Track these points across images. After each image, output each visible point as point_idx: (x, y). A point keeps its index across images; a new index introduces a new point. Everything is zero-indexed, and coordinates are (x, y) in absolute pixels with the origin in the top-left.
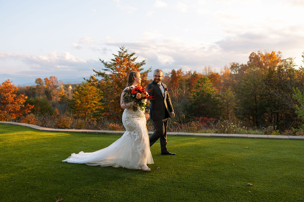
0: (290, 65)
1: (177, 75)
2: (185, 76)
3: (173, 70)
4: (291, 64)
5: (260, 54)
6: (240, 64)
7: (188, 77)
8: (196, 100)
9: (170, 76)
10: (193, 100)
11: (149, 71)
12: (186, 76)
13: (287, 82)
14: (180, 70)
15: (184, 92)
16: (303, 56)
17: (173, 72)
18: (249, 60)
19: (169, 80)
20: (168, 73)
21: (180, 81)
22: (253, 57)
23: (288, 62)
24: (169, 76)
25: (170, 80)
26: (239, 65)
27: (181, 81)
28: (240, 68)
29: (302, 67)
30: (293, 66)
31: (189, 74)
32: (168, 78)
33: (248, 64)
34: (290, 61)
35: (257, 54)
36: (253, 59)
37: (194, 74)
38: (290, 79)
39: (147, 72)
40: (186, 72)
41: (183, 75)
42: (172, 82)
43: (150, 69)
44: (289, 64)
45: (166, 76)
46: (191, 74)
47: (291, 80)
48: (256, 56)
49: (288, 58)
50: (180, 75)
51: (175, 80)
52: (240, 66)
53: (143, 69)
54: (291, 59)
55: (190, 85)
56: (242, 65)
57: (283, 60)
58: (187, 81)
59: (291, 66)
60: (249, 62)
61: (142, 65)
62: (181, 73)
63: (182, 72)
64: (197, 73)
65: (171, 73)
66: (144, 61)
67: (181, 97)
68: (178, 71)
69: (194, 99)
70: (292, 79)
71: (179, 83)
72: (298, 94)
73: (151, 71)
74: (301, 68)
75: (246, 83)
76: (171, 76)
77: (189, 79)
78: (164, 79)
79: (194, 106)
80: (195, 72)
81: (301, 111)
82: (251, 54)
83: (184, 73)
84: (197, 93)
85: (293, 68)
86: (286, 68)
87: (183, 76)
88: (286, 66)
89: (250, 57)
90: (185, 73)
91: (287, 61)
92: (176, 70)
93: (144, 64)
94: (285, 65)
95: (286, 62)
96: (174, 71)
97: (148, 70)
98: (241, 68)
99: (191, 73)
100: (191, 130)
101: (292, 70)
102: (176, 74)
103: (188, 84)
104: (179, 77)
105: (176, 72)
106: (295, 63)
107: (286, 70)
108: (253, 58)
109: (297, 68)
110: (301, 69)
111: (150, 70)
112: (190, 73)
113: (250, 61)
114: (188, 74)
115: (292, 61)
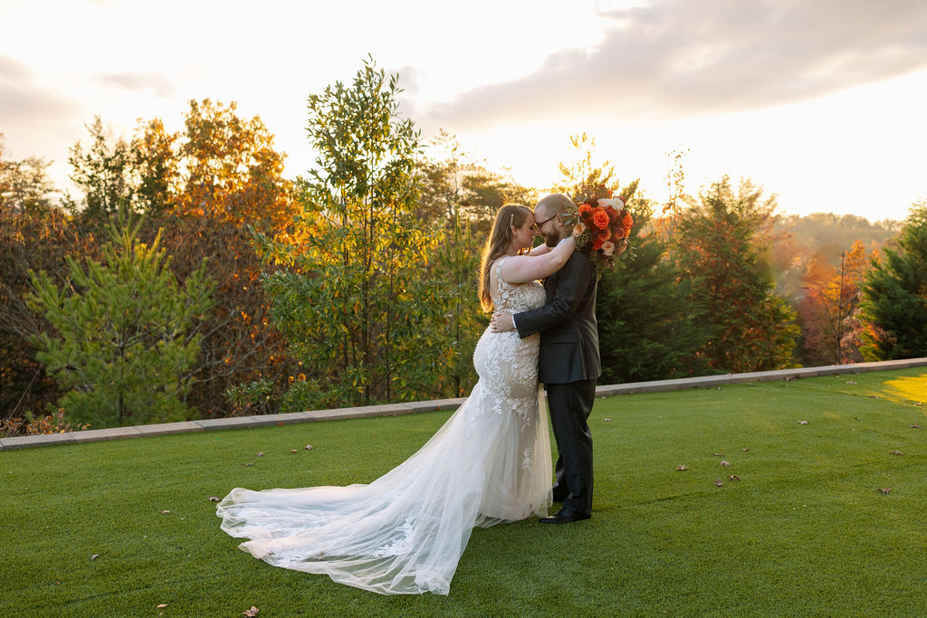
0: (35, 187)
4: (38, 185)
13: (13, 249)
16: (71, 160)
29: (69, 197)
30: (45, 192)
34: (35, 171)
38: (23, 239)
44: (29, 181)
47: (29, 244)
49: (27, 158)
54: (36, 164)
57: (10, 164)
59: (37, 190)
70: (33, 239)
72: (47, 294)
74: (66, 202)
81: (57, 353)
85: (44, 197)
86: (18, 196)
88: (19, 187)
91: (22, 169)
95: (19, 173)
101: (38, 209)
106: (52, 182)
107: (21, 204)
109: (54, 200)
110: (65, 205)
115: (42, 172)
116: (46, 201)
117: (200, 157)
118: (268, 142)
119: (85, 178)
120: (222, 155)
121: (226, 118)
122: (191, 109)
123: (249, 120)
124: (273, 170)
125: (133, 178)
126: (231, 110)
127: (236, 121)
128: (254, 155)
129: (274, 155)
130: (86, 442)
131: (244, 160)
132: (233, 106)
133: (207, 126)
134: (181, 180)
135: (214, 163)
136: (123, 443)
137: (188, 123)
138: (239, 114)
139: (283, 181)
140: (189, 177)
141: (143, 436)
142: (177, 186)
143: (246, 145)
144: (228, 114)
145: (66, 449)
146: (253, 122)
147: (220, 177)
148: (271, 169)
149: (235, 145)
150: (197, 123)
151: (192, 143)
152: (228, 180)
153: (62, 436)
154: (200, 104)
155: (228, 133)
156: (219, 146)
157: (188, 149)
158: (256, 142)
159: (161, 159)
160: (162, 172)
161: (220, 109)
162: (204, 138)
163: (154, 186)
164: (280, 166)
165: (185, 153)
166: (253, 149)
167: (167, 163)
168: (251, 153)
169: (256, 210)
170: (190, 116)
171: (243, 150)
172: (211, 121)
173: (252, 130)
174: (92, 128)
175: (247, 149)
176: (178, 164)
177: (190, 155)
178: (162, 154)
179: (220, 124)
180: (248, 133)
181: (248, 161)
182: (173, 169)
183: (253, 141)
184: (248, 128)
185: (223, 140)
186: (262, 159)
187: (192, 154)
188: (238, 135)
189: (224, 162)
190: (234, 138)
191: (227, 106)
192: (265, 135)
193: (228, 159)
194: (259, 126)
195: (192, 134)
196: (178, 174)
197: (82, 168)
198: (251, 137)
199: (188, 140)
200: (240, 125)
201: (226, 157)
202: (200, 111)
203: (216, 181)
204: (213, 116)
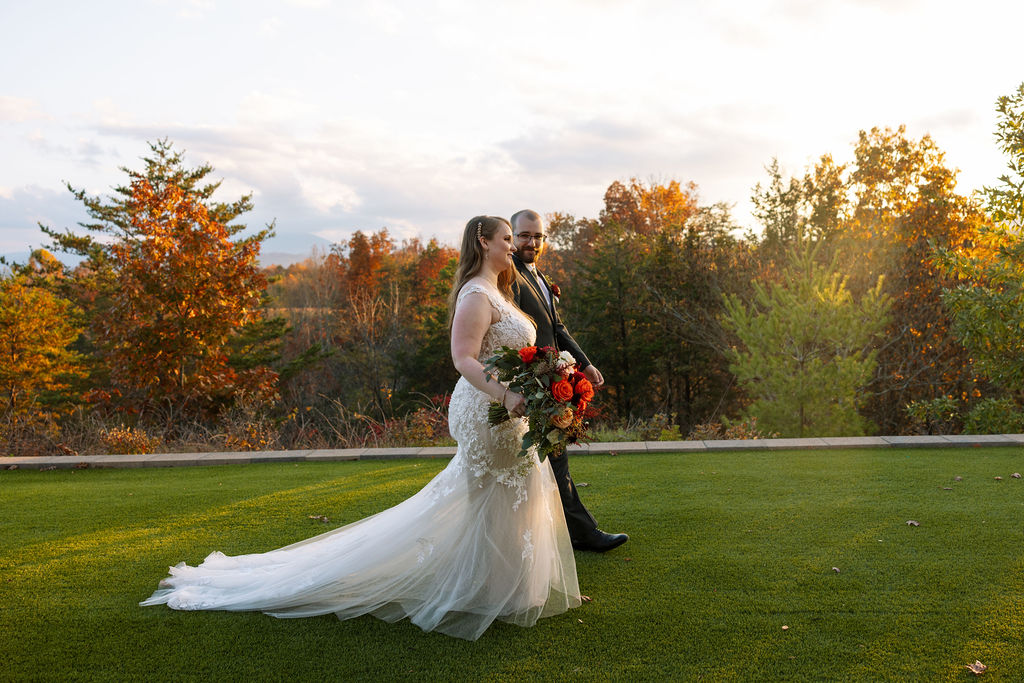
0: (723, 226)
1: (372, 251)
2: (399, 255)
3: (356, 234)
4: (726, 224)
5: (636, 187)
6: (578, 218)
7: (410, 260)
8: (435, 336)
9: (346, 254)
10: (427, 336)
11: (267, 235)
12: (402, 254)
13: (709, 277)
14: (383, 234)
15: (396, 311)
16: (753, 198)
17: (359, 242)
18: (604, 206)
19: (343, 268)
20: (339, 243)
21: (382, 271)
22: (618, 196)
23: (717, 216)
24: (343, 253)
25: (348, 267)
26: (575, 222)
27: (387, 273)
28: (578, 232)
30: (730, 229)
31: (413, 249)
32: (340, 263)
33: (601, 219)
34: (722, 213)
35: (628, 188)
36: (615, 202)
37: (429, 250)
38: (716, 267)
39: (261, 237)
40: (404, 241)
41: (391, 252)
42: (353, 276)
43: (271, 228)
44: (718, 221)
45: (331, 256)
46: (421, 249)
47: (721, 272)
48: (625, 193)
49: (716, 203)
50: (381, 250)
51: (364, 267)
52: (579, 224)
53: (243, 228)
54: (723, 207)
55: (418, 287)
56: (584, 222)
57: (704, 208)
58: (407, 273)
59: (724, 229)
60: (606, 213)
61: (241, 212)
62: (385, 244)
63: (387, 242)
64: (440, 246)
65: (351, 245)
66: (245, 199)
67: (384, 329)
68: (374, 238)
69: (430, 333)
70: (724, 268)
71: (380, 280)
73: (273, 235)
75: (595, 281)
76: (351, 255)
77: (414, 265)
78: (326, 263)
79: (431, 359)
80: (433, 243)
82: (610, 189)
83: (395, 244)
84: (439, 312)
85: (730, 234)
86: (710, 235)
87: (393, 255)
88: (710, 227)
89: (608, 198)
90: (399, 245)
91: (712, 212)
92: (368, 234)
93: (248, 208)
94: (708, 226)
95: (711, 215)
96: (362, 236)
97: (263, 233)
98: (580, 230)
99: (421, 245)
100: (414, 438)
101: (725, 242)
102: (368, 247)
103: (410, 282)
104: (378, 257)
105: (369, 241)
106: (735, 221)
107: (713, 241)
108: (615, 200)
109: (738, 235)
110: (748, 238)
111: (271, 232)
112: (415, 246)
113: (609, 208)
114: (409, 248)
115: (728, 212)
116: (731, 237)
117: (868, 183)
118: (939, 160)
119: (766, 214)
120: (890, 179)
121: (895, 142)
122: (859, 138)
123: (918, 141)
124: (945, 188)
125: (805, 210)
126: (899, 134)
127: (905, 144)
128: (923, 175)
129: (946, 172)
130: (776, 449)
131: (913, 181)
132: (901, 130)
133: (876, 152)
134: (850, 206)
135: (882, 187)
136: (812, 453)
137: (857, 152)
138: (907, 136)
139: (956, 197)
140: (858, 203)
141: (830, 448)
142: (846, 212)
143: (915, 166)
144: (896, 138)
145: (760, 455)
146: (922, 142)
147: (888, 200)
148: (942, 186)
149: (903, 168)
150: (866, 151)
151: (860, 170)
152: (896, 202)
153: (756, 443)
154: (868, 132)
155: (897, 156)
156: (887, 170)
157: (857, 177)
158: (926, 161)
159: (830, 189)
160: (833, 200)
161: (889, 135)
162: (872, 166)
163: (824, 215)
164: (952, 182)
165: (853, 181)
166: (922, 169)
167: (836, 193)
168: (920, 173)
169: (927, 228)
170: (859, 146)
171: (912, 171)
172: (879, 147)
173: (921, 151)
174: (770, 169)
175: (916, 170)
176: (847, 192)
177: (858, 183)
178: (833, 184)
179: (889, 149)
180: (917, 154)
181: (917, 181)
182: (843, 197)
183: (922, 161)
184: (917, 149)
185: (891, 164)
186: (932, 177)
187: (861, 181)
188: (906, 157)
189: (893, 184)
190: (902, 160)
191: (895, 130)
192: (935, 153)
193: (897, 182)
194: (928, 145)
195: (860, 162)
196: (847, 202)
197: (762, 204)
198: (920, 157)
199: (857, 168)
200: (909, 147)
201: (895, 180)
202: (868, 139)
203: (885, 204)
204: (881, 142)
